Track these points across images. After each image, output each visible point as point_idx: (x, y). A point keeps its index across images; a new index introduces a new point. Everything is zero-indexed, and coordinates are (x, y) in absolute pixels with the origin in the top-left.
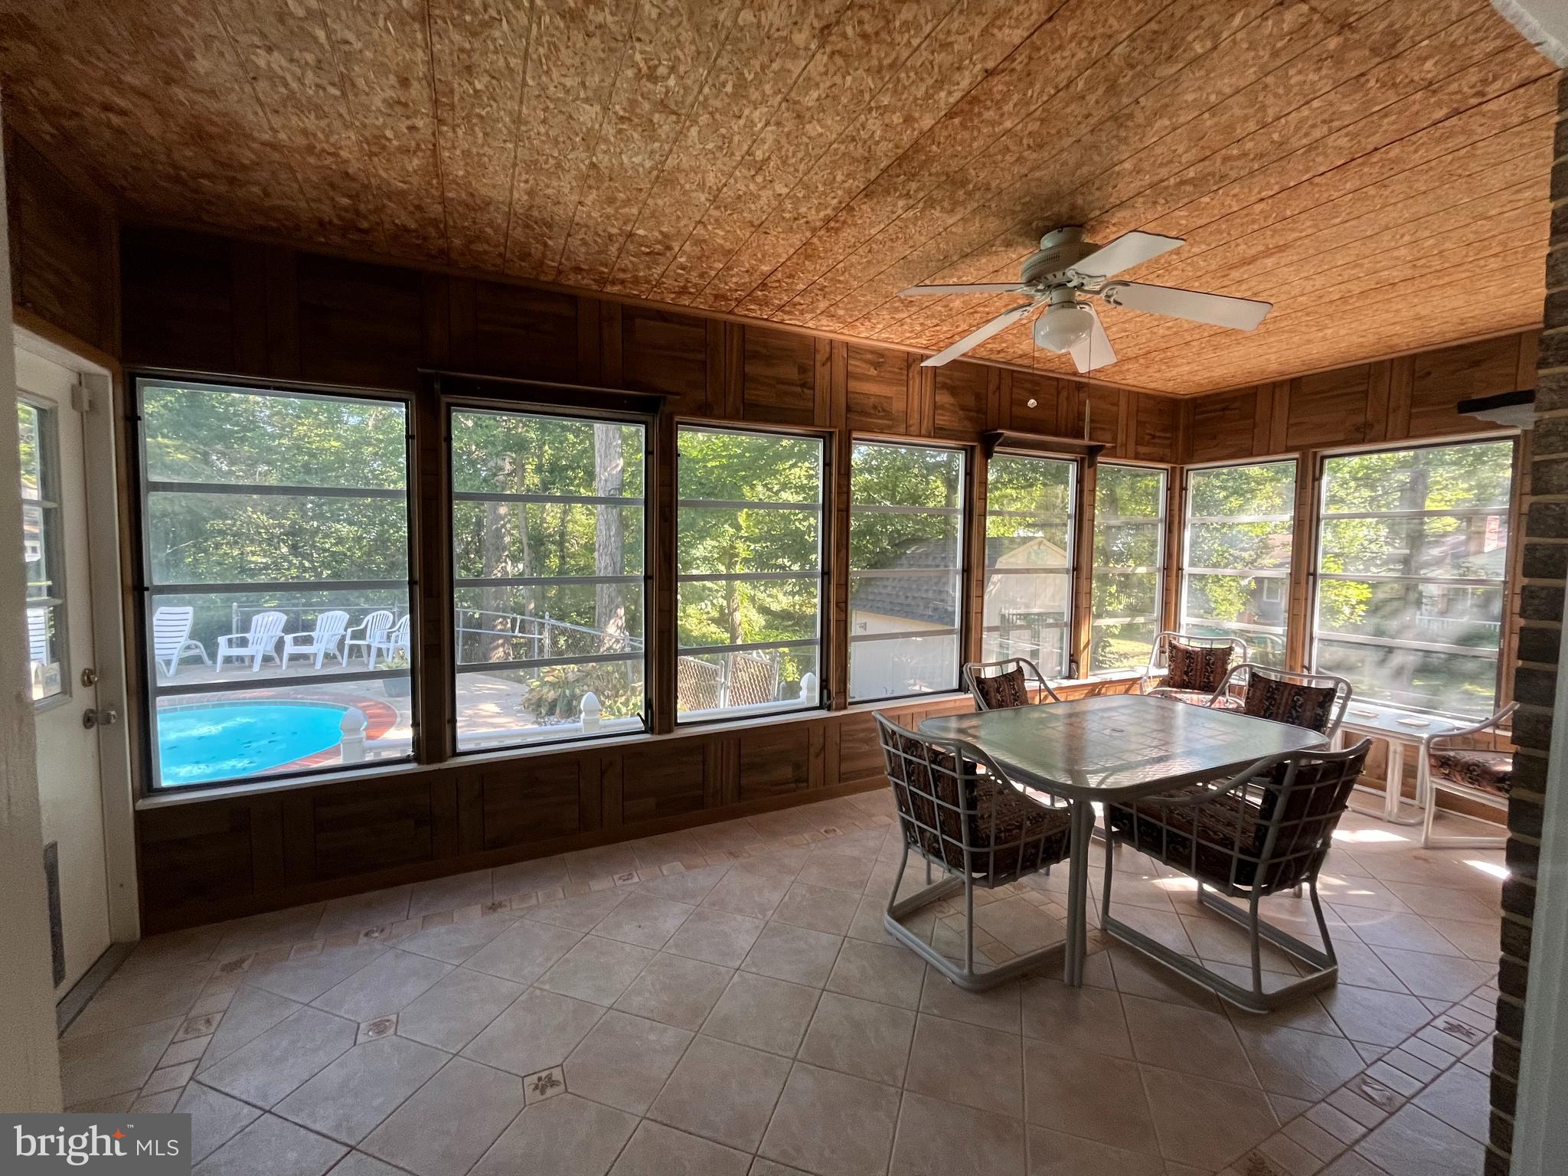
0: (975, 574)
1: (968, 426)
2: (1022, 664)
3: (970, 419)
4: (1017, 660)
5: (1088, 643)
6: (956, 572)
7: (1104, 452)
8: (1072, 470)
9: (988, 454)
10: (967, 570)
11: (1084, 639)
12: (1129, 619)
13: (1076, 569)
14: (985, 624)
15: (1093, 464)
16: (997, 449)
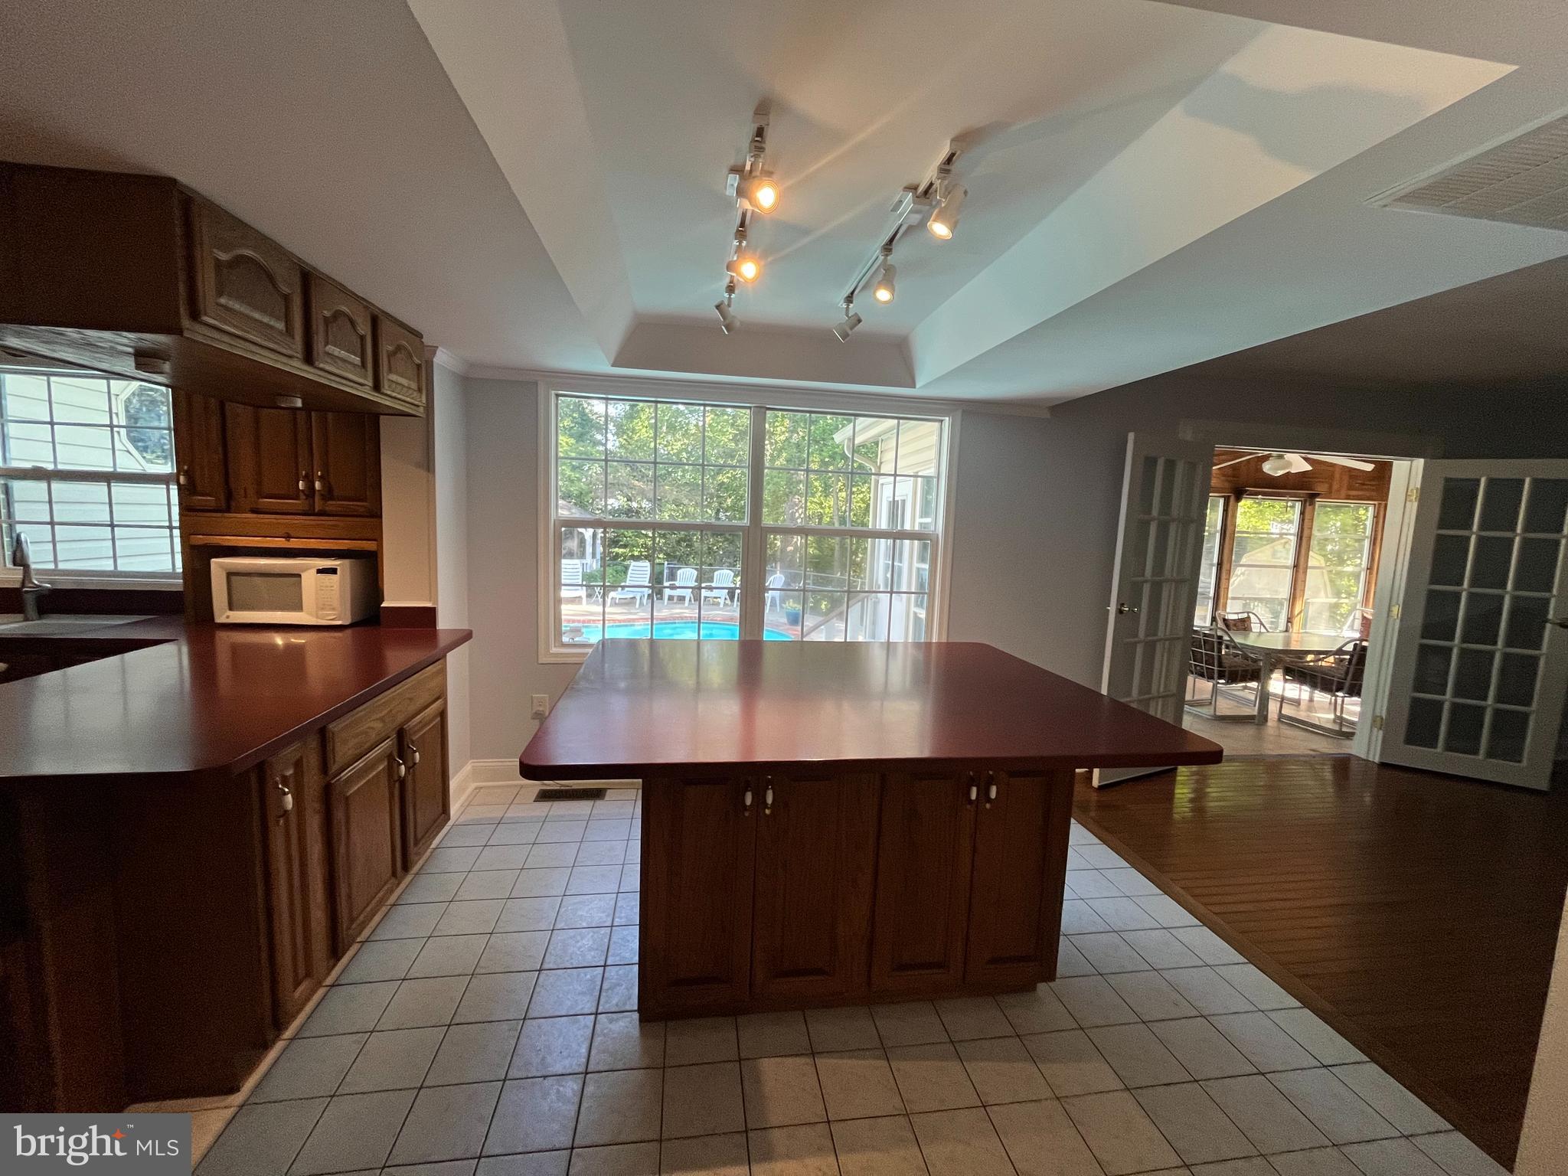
0: (1225, 566)
1: (1227, 485)
2: (1250, 615)
3: (1229, 481)
4: (1248, 613)
5: (1301, 612)
6: (1212, 565)
7: (1320, 496)
8: (1298, 505)
9: (1238, 499)
10: (1220, 565)
11: (1296, 611)
12: (1336, 599)
13: (1296, 566)
14: (1230, 595)
15: (1312, 504)
16: (1245, 496)
